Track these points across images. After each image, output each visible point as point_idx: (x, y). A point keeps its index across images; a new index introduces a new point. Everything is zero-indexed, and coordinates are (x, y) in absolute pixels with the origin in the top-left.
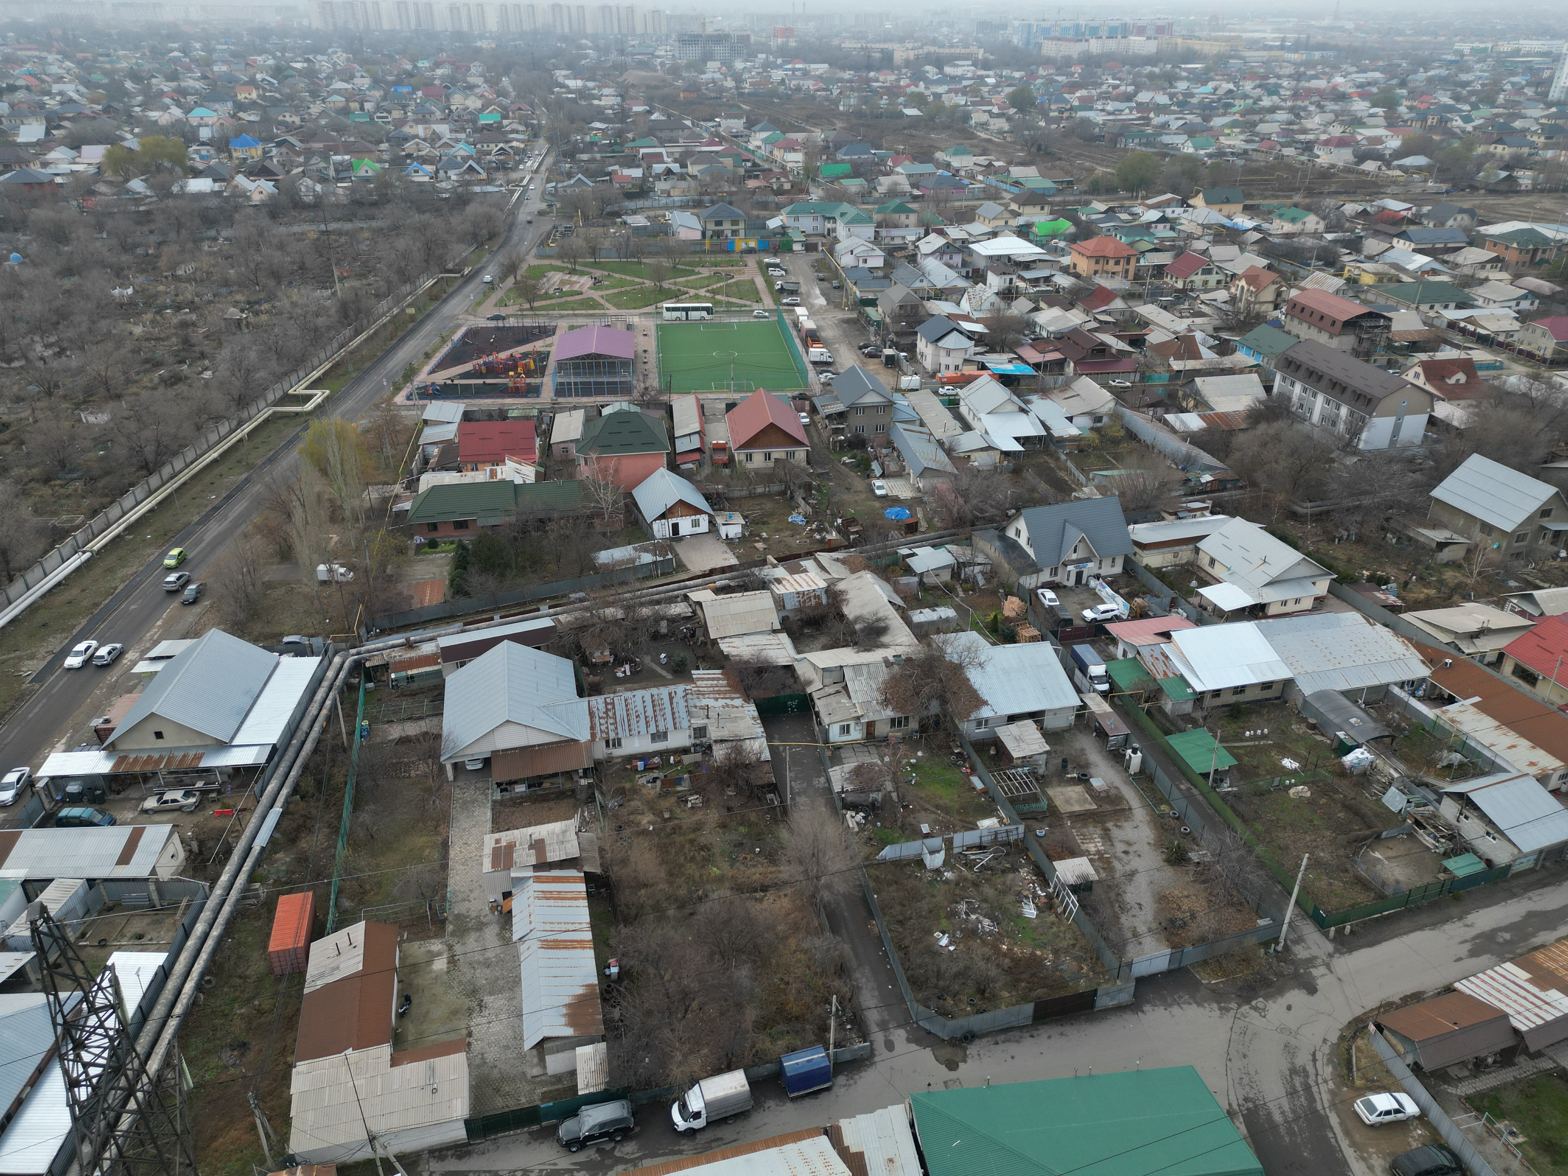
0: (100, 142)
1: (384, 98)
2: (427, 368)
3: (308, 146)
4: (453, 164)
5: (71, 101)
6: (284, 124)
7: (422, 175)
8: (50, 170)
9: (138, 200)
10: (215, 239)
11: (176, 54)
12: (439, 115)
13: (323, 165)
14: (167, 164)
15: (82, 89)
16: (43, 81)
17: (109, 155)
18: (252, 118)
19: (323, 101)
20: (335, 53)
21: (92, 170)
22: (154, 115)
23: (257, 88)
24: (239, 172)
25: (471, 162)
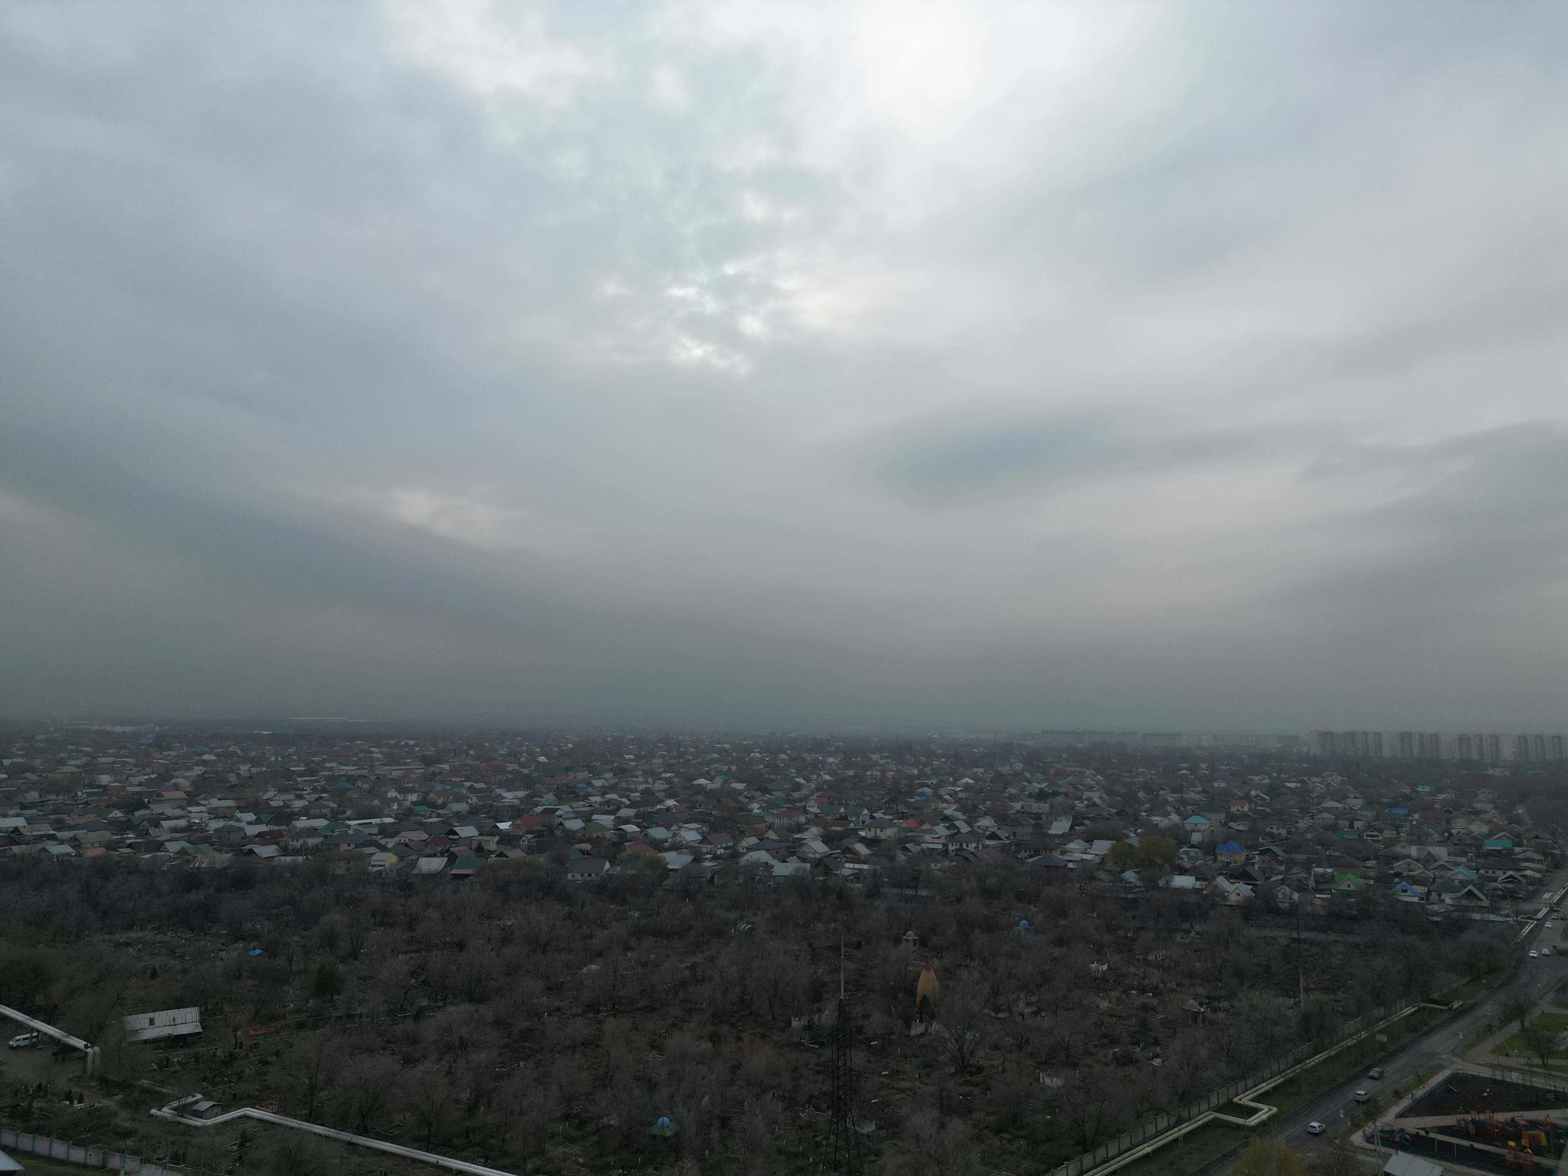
0: (1108, 839)
1: (1376, 818)
2: (1396, 1110)
3: (1291, 856)
4: (1449, 887)
5: (1095, 805)
6: (1271, 835)
7: (1412, 896)
8: (1066, 858)
9: (1129, 888)
10: (1188, 932)
11: (1184, 772)
12: (1436, 837)
13: (1304, 875)
14: (1159, 860)
15: (1105, 796)
16: (1078, 789)
17: (1113, 850)
18: (1241, 828)
19: (1312, 817)
20: (1331, 775)
21: (1098, 860)
22: (1156, 819)
23: (1250, 803)
24: (1222, 874)
25: (1470, 887)
